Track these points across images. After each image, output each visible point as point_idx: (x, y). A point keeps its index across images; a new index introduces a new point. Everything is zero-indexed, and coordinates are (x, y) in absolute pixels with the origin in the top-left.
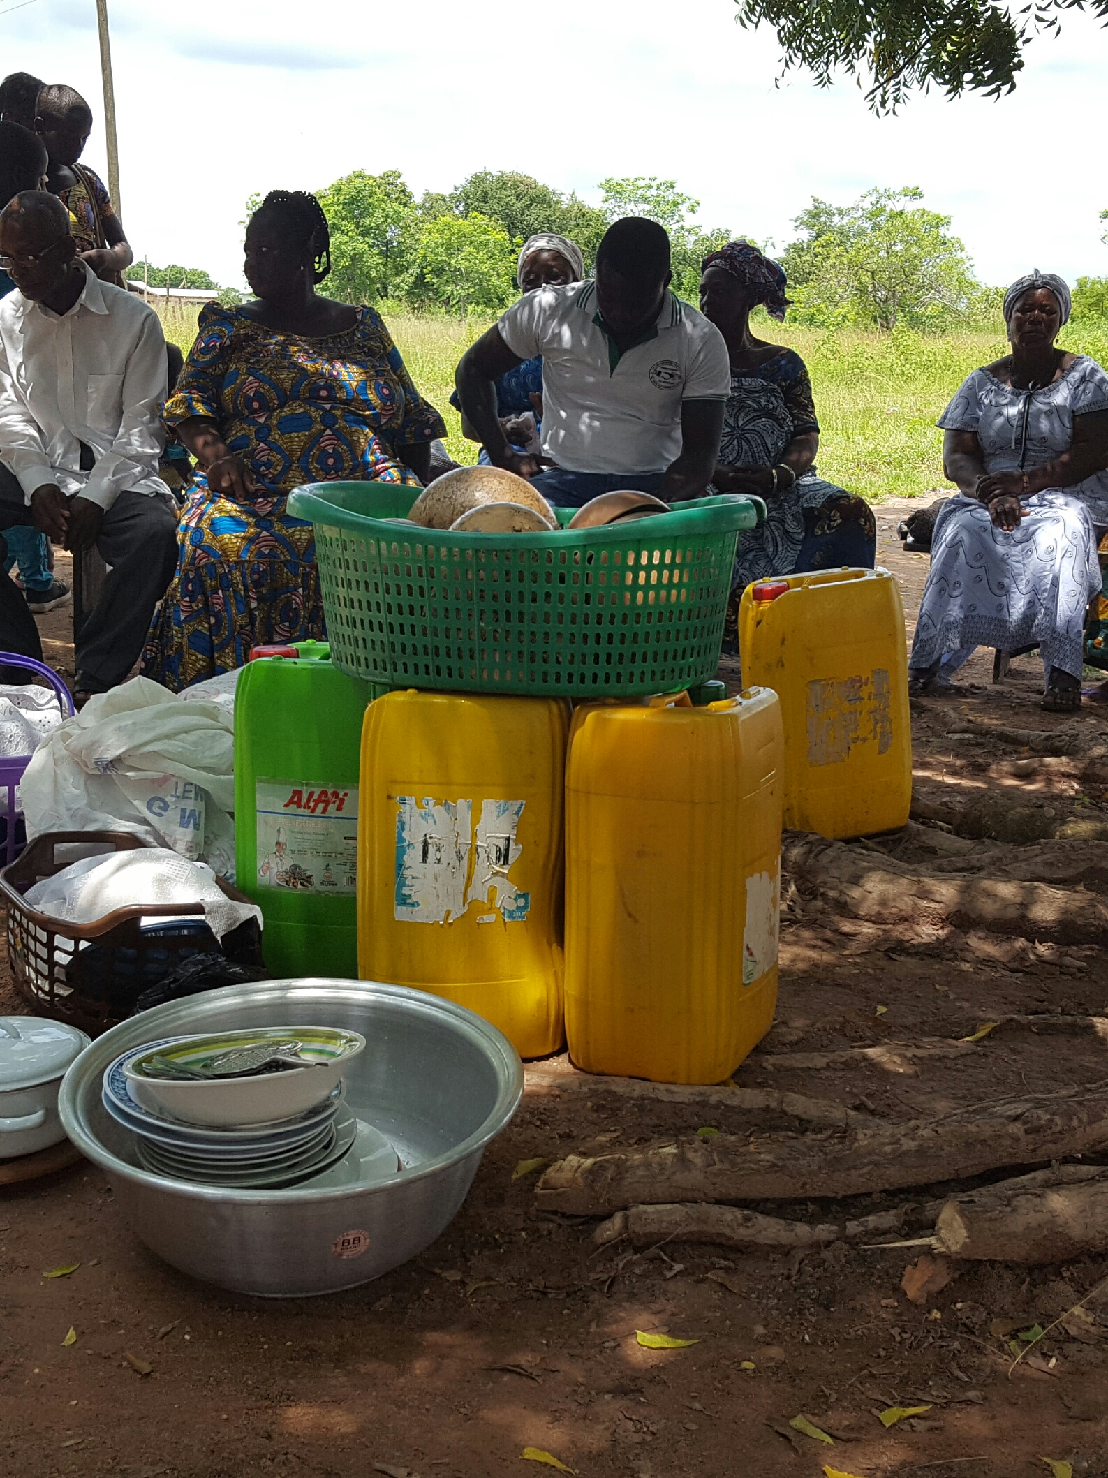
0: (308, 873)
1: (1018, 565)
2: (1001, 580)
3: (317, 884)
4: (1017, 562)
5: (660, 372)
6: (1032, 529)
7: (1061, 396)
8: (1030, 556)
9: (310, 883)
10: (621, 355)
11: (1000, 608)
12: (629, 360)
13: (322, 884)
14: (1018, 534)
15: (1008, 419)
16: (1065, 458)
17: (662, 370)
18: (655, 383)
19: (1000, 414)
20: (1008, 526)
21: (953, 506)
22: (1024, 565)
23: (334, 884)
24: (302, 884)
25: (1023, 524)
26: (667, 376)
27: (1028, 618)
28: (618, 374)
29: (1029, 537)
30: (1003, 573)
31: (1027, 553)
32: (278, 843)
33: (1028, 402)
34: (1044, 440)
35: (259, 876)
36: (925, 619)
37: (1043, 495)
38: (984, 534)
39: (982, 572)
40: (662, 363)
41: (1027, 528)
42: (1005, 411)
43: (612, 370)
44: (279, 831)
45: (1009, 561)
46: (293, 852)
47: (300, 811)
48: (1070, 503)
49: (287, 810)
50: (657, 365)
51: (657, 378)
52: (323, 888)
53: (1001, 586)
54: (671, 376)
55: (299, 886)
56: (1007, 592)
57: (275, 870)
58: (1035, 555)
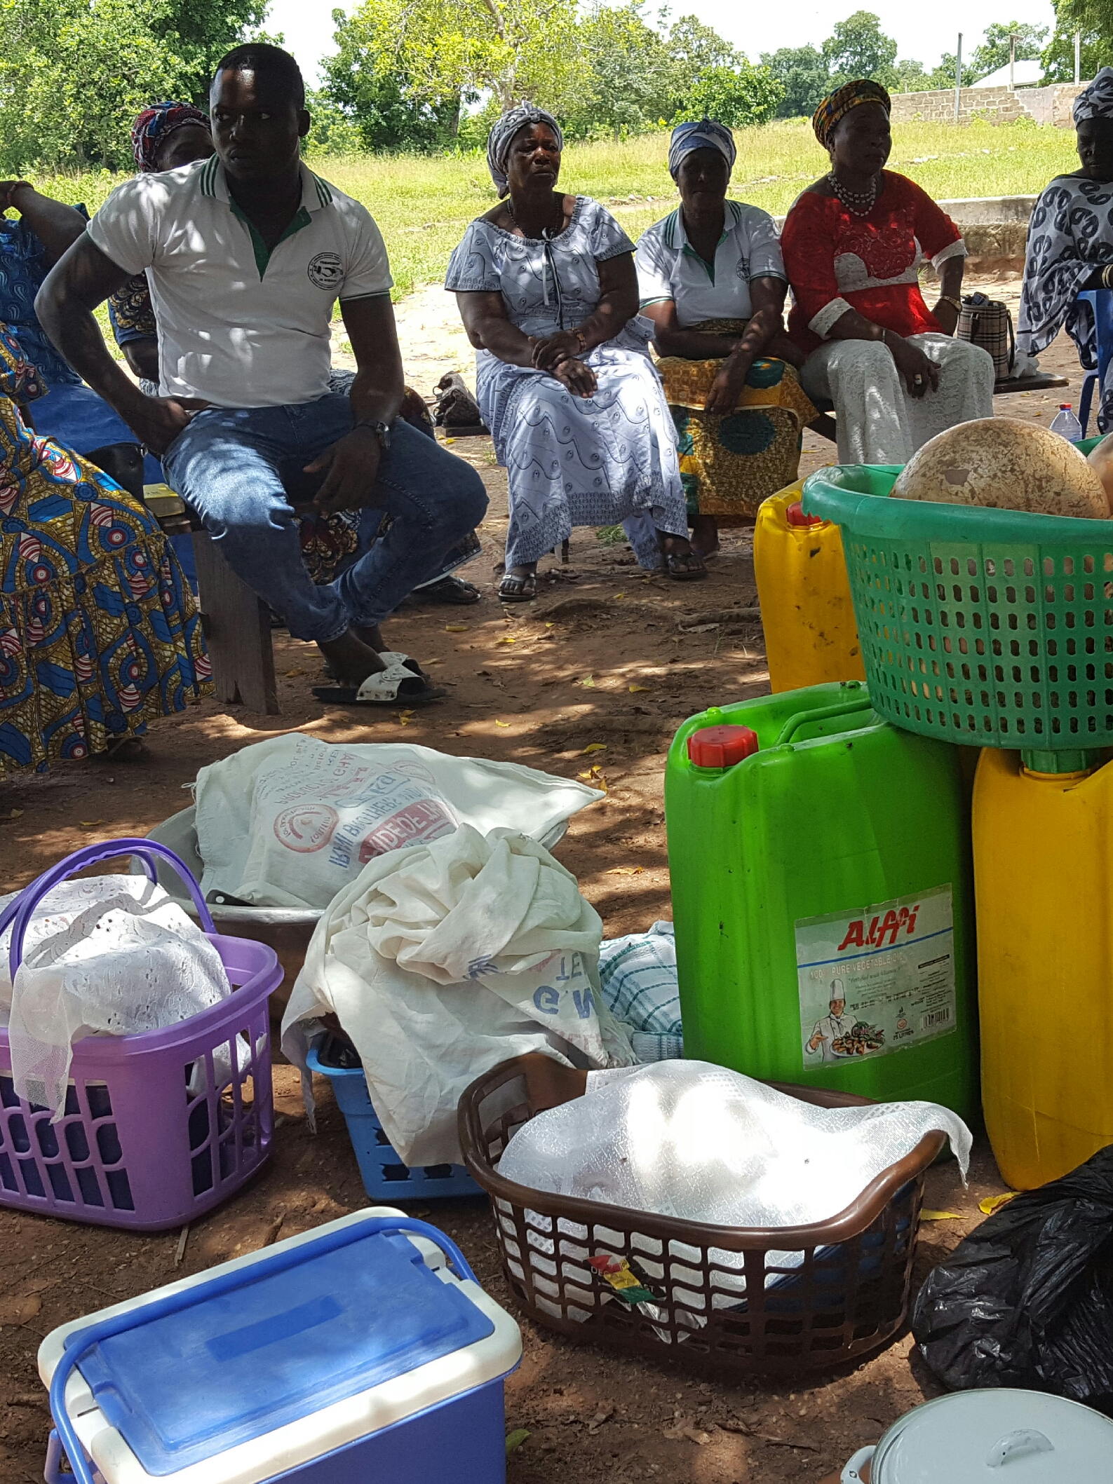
0: (878, 1029)
1: (609, 432)
2: (594, 451)
3: (890, 1041)
4: (607, 429)
5: (320, 268)
6: (614, 391)
7: (579, 244)
8: (617, 421)
9: (880, 1041)
10: (270, 251)
11: (598, 482)
12: (281, 256)
13: (896, 1037)
14: (600, 399)
15: (535, 274)
16: (605, 308)
17: (323, 266)
18: (315, 282)
19: (525, 271)
20: (587, 393)
21: (509, 380)
22: (614, 431)
23: (909, 1032)
24: (869, 1046)
25: (601, 387)
26: (329, 272)
27: (630, 486)
28: (269, 276)
29: (613, 401)
30: (595, 443)
31: (615, 418)
32: (833, 1003)
33: (548, 254)
34: (578, 291)
35: (805, 1054)
36: (523, 509)
37: (600, 353)
38: (568, 405)
39: (571, 447)
40: (319, 256)
41: (607, 390)
42: (528, 266)
43: (262, 274)
44: (833, 985)
45: (600, 429)
46: (855, 1007)
47: (862, 949)
48: (631, 357)
49: (845, 953)
50: (316, 259)
51: (318, 277)
52: (899, 1042)
53: (596, 458)
54: (333, 271)
55: (866, 1050)
56: (604, 463)
57: (830, 1041)
58: (623, 418)
